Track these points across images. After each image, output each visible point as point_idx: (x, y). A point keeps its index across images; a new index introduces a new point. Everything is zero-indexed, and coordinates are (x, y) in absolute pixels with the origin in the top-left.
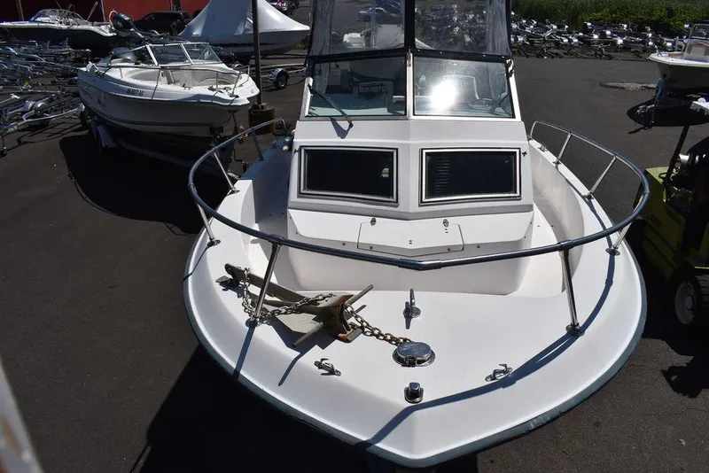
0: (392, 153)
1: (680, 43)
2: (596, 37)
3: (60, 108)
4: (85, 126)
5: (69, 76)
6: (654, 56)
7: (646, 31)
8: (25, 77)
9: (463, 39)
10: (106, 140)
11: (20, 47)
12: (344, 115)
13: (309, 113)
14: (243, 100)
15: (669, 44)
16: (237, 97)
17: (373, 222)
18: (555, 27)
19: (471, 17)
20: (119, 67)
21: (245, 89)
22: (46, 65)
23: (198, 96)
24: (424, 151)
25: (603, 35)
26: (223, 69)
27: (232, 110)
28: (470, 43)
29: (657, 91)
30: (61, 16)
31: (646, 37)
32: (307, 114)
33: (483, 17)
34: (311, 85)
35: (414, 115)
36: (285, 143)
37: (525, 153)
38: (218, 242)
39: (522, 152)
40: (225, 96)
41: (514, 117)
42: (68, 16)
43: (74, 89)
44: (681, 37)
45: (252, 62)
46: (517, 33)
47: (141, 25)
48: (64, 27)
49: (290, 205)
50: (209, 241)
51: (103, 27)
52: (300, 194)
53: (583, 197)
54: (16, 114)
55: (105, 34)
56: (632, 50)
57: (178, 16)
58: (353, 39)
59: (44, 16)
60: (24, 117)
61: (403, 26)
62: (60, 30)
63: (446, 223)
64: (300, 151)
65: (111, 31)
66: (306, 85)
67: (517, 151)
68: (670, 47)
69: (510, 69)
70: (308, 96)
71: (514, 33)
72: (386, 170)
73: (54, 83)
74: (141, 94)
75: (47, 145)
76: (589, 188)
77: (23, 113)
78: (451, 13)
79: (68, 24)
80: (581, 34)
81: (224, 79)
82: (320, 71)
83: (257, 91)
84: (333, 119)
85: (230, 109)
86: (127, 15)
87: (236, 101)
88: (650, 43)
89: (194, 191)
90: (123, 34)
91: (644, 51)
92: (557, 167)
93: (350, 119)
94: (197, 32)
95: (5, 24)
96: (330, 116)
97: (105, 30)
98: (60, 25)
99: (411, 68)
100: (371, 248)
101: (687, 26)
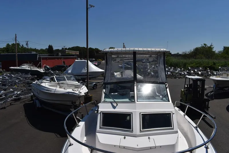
0: (131, 114)
1: (219, 73)
2: (192, 72)
3: (25, 94)
4: (32, 100)
5: (29, 84)
6: (211, 77)
7: (207, 69)
8: (15, 84)
9: (151, 74)
10: (38, 105)
11: (15, 74)
12: (115, 101)
13: (104, 100)
14: (83, 94)
15: (215, 73)
16: (81, 93)
17: (125, 138)
18: (179, 69)
19: (153, 66)
20: (45, 82)
21: (84, 90)
22: (22, 80)
23: (69, 92)
24: (141, 114)
25: (194, 71)
26: (77, 84)
27: (79, 97)
28: (153, 75)
29: (214, 88)
30: (29, 66)
31: (208, 71)
32: (103, 101)
33: (157, 67)
34: (104, 91)
35: (137, 101)
36: (96, 110)
37: (174, 114)
38: (73, 144)
39: (173, 113)
40: (77, 92)
41: (169, 101)
42: (31, 66)
43: (30, 88)
44: (219, 71)
45: (86, 81)
46: (168, 71)
47: (53, 69)
48: (29, 69)
49: (97, 131)
50: (69, 144)
51: (41, 69)
52: (100, 128)
53: (194, 127)
54: (11, 95)
55: (41, 72)
56: (204, 75)
57: (64, 66)
58: (117, 74)
59: (24, 66)
60: (13, 96)
61: (133, 70)
62: (28, 70)
63: (149, 138)
64: (100, 113)
65: (44, 71)
66: (103, 92)
67: (171, 113)
68: (215, 74)
69: (167, 86)
70: (103, 95)
71: (167, 71)
72: (128, 117)
73: (24, 86)
74: (51, 91)
75: (19, 105)
76: (196, 124)
77: (13, 95)
78: (147, 66)
79: (31, 68)
80: (187, 71)
81: (77, 87)
82: (107, 87)
83: (87, 91)
84: (111, 103)
85: (78, 96)
86: (49, 66)
87: (81, 94)
88: (209, 73)
89: (66, 128)
90: (47, 72)
91: (208, 75)
92: (184, 117)
93: (116, 103)
94: (70, 72)
95: (12, 67)
96: (110, 102)
97: (42, 70)
98: (28, 68)
99: (136, 86)
100: (124, 147)
101: (220, 67)
